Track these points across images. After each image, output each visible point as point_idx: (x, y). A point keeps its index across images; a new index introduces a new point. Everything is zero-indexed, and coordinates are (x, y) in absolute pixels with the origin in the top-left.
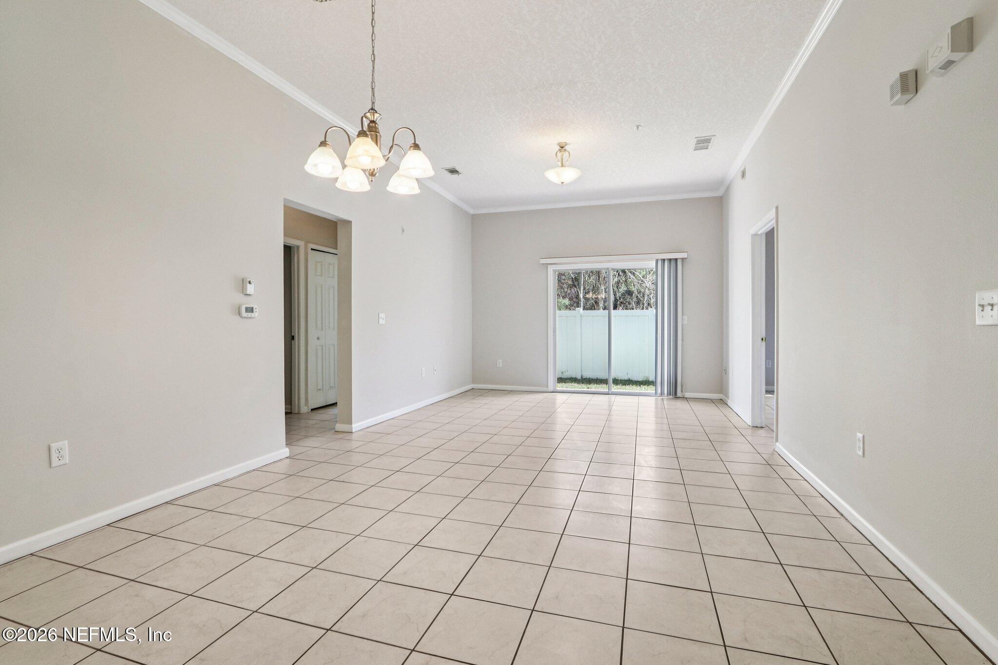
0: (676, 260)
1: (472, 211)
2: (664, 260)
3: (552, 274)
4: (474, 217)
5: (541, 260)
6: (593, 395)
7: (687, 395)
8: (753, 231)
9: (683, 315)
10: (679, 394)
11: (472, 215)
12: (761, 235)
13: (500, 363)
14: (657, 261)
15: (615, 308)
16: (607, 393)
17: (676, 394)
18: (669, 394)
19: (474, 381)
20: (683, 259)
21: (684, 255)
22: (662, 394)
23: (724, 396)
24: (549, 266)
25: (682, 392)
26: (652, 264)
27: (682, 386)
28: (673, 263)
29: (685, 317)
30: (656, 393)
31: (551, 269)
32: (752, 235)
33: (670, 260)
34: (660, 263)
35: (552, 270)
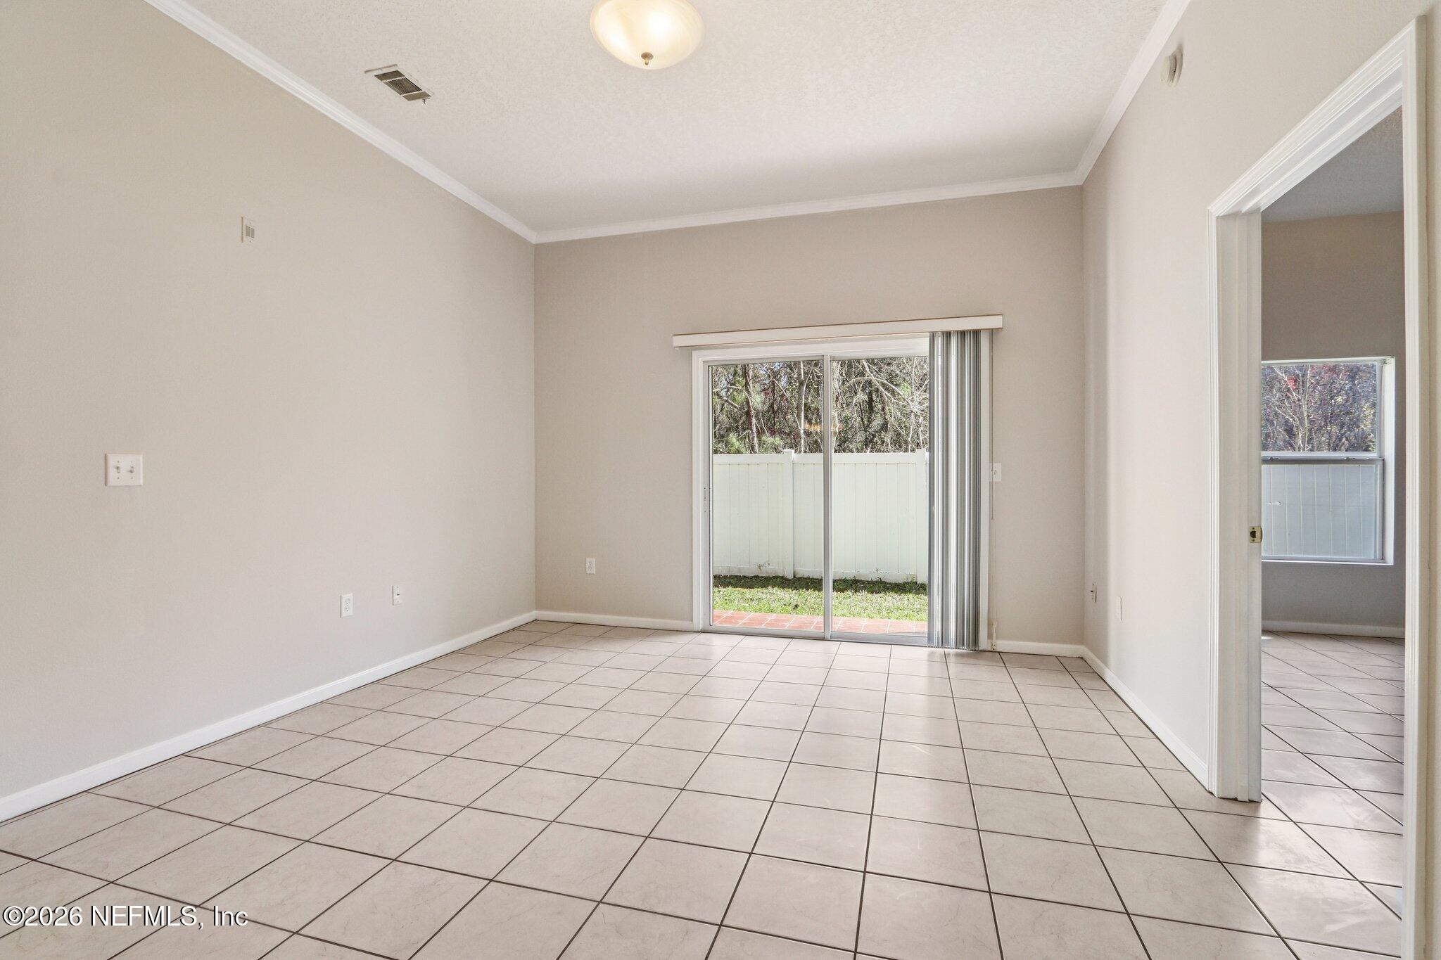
0: (976, 333)
1: (534, 238)
2: (947, 335)
3: (701, 371)
4: (540, 251)
5: (675, 337)
6: (790, 640)
7: (1003, 645)
8: (1221, 205)
9: (992, 461)
10: (984, 643)
11: (537, 245)
12: (1250, 213)
13: (592, 565)
14: (933, 337)
15: (842, 446)
16: (822, 635)
17: (976, 641)
18: (960, 642)
19: (539, 605)
20: (993, 332)
21: (995, 322)
22: (944, 642)
23: (1086, 649)
24: (694, 353)
25: (990, 636)
26: (922, 346)
27: (990, 624)
28: (969, 341)
29: (998, 467)
30: (930, 638)
31: (699, 359)
32: (1218, 217)
33: (962, 334)
34: (939, 342)
35: (701, 364)
